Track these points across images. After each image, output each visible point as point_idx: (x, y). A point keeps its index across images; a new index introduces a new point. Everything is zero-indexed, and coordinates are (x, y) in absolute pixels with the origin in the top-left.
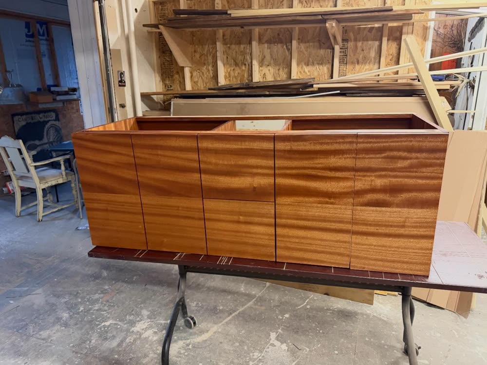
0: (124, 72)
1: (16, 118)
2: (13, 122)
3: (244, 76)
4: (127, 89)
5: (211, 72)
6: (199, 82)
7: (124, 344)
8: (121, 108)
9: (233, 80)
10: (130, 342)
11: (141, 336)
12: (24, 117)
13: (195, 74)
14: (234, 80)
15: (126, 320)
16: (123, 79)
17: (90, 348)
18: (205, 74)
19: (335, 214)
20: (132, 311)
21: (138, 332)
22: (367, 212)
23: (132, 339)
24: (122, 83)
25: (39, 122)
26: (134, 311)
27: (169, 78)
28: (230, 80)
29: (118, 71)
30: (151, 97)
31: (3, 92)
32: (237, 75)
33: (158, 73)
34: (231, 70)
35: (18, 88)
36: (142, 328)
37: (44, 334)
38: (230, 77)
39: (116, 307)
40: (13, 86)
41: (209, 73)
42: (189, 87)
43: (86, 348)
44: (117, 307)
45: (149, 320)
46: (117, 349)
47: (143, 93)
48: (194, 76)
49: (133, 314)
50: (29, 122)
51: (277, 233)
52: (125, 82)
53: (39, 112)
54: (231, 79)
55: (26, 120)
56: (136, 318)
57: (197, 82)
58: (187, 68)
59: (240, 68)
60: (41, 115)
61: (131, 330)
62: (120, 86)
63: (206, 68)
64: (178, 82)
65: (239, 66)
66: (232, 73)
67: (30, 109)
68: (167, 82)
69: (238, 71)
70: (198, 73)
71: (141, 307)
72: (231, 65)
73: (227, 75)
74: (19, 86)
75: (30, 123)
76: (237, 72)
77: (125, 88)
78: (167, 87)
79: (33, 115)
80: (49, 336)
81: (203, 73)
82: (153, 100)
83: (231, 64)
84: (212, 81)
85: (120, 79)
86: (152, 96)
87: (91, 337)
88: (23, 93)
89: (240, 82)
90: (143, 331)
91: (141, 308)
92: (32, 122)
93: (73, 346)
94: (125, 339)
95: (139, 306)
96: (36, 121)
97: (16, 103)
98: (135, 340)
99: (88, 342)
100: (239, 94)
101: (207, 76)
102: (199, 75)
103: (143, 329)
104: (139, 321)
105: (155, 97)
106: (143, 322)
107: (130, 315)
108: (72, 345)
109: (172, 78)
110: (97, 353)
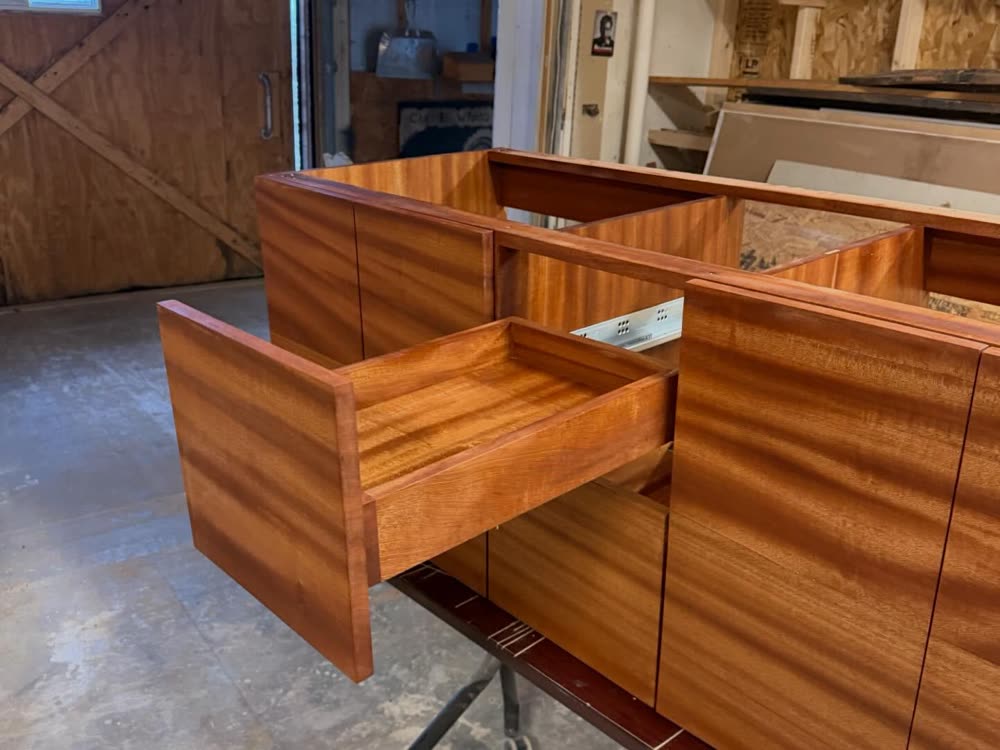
0: (616, 14)
1: (406, 112)
2: (399, 122)
3: (988, 45)
4: (615, 65)
5: (881, 25)
6: (837, 57)
7: (344, 734)
8: (587, 117)
9: (946, 56)
10: (359, 736)
11: (390, 732)
12: (424, 112)
13: (830, 29)
14: (952, 56)
15: (387, 674)
16: (607, 33)
17: (274, 707)
18: (860, 30)
19: (863, 637)
20: (414, 657)
21: (392, 718)
22: (980, 682)
23: (369, 731)
24: (602, 46)
25: (455, 128)
26: (419, 658)
27: (754, 37)
28: (935, 57)
29: (598, 12)
30: (688, 90)
31: (388, 47)
32: (965, 43)
33: (726, 22)
34: (946, 23)
35: (423, 41)
36: (407, 712)
37: (219, 631)
38: (938, 44)
39: (386, 631)
40: (412, 35)
41: (874, 30)
42: (801, 68)
43: (268, 703)
44: (391, 632)
45: (434, 699)
46: (322, 738)
47: (658, 78)
48: (826, 34)
49: (410, 667)
50: (432, 124)
51: (665, 619)
52: (612, 44)
53: (458, 104)
54: (942, 53)
55: (427, 119)
56: (409, 681)
57: (833, 54)
58: (807, 10)
59: (979, 20)
60: (462, 112)
61: (380, 707)
62: (594, 53)
63: (869, 14)
64: (776, 51)
65: (975, 10)
66: (947, 36)
67: (441, 95)
68: (748, 51)
69: (969, 26)
70: (840, 27)
71: (439, 654)
72: (949, 9)
73: (931, 39)
74: (426, 34)
75: (435, 127)
76: (966, 31)
77: (611, 61)
78: (743, 65)
79: (445, 111)
80: (224, 641)
81: (855, 29)
82: (692, 100)
83: (951, 6)
84: (877, 55)
85: (598, 35)
86: (693, 89)
87: (294, 679)
88: (434, 52)
89: (969, 65)
90: (404, 722)
91: (438, 659)
92: (441, 125)
93: (249, 686)
94: (353, 721)
95: (436, 652)
96: (449, 124)
97: (412, 76)
98: (372, 736)
99: (281, 691)
100: (929, 105)
101: (867, 37)
102: (843, 33)
103: (405, 717)
104: (412, 691)
105: (701, 93)
106: (418, 696)
107: (403, 666)
108: (248, 681)
109: (764, 37)
110: (279, 727)
